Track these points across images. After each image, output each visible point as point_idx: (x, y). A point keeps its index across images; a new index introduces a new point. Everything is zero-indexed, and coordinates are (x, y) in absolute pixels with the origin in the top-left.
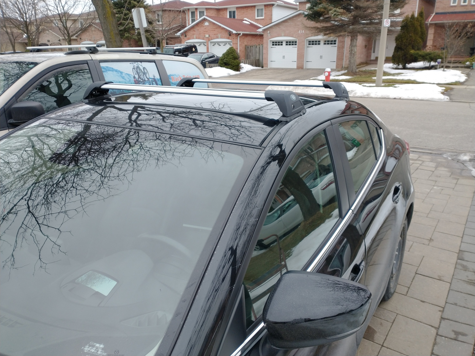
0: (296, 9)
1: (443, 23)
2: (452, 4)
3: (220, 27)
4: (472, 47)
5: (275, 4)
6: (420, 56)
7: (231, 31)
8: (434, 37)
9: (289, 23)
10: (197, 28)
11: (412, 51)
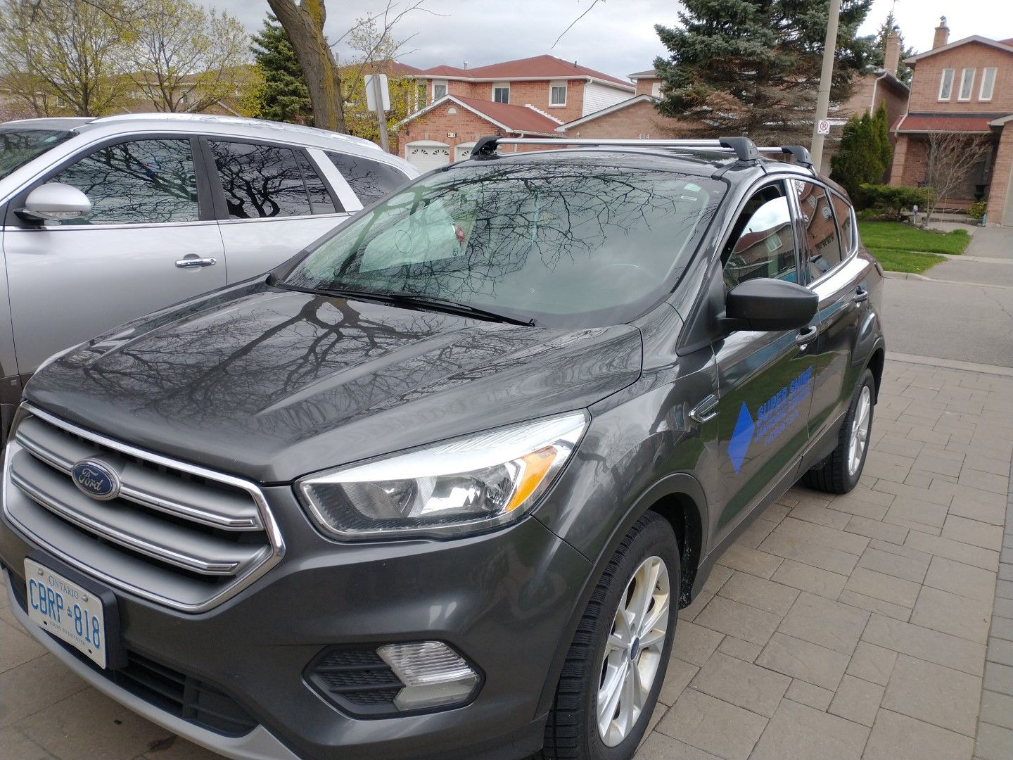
0: (632, 92)
1: (927, 134)
2: (940, 99)
3: (480, 118)
4: (979, 183)
5: (589, 81)
6: (881, 195)
7: (501, 128)
8: (906, 160)
9: (621, 119)
10: (431, 118)
11: (864, 186)
